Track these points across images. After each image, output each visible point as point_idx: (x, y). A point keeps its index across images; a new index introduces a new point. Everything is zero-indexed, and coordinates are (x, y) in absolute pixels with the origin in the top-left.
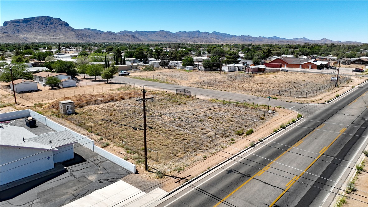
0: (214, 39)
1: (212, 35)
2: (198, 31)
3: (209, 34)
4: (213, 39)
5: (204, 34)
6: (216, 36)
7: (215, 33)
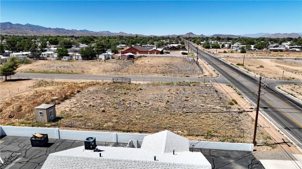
0: (30, 31)
1: (26, 27)
2: (9, 23)
3: (22, 25)
4: (27, 30)
5: (17, 26)
6: (30, 28)
7: (28, 26)
